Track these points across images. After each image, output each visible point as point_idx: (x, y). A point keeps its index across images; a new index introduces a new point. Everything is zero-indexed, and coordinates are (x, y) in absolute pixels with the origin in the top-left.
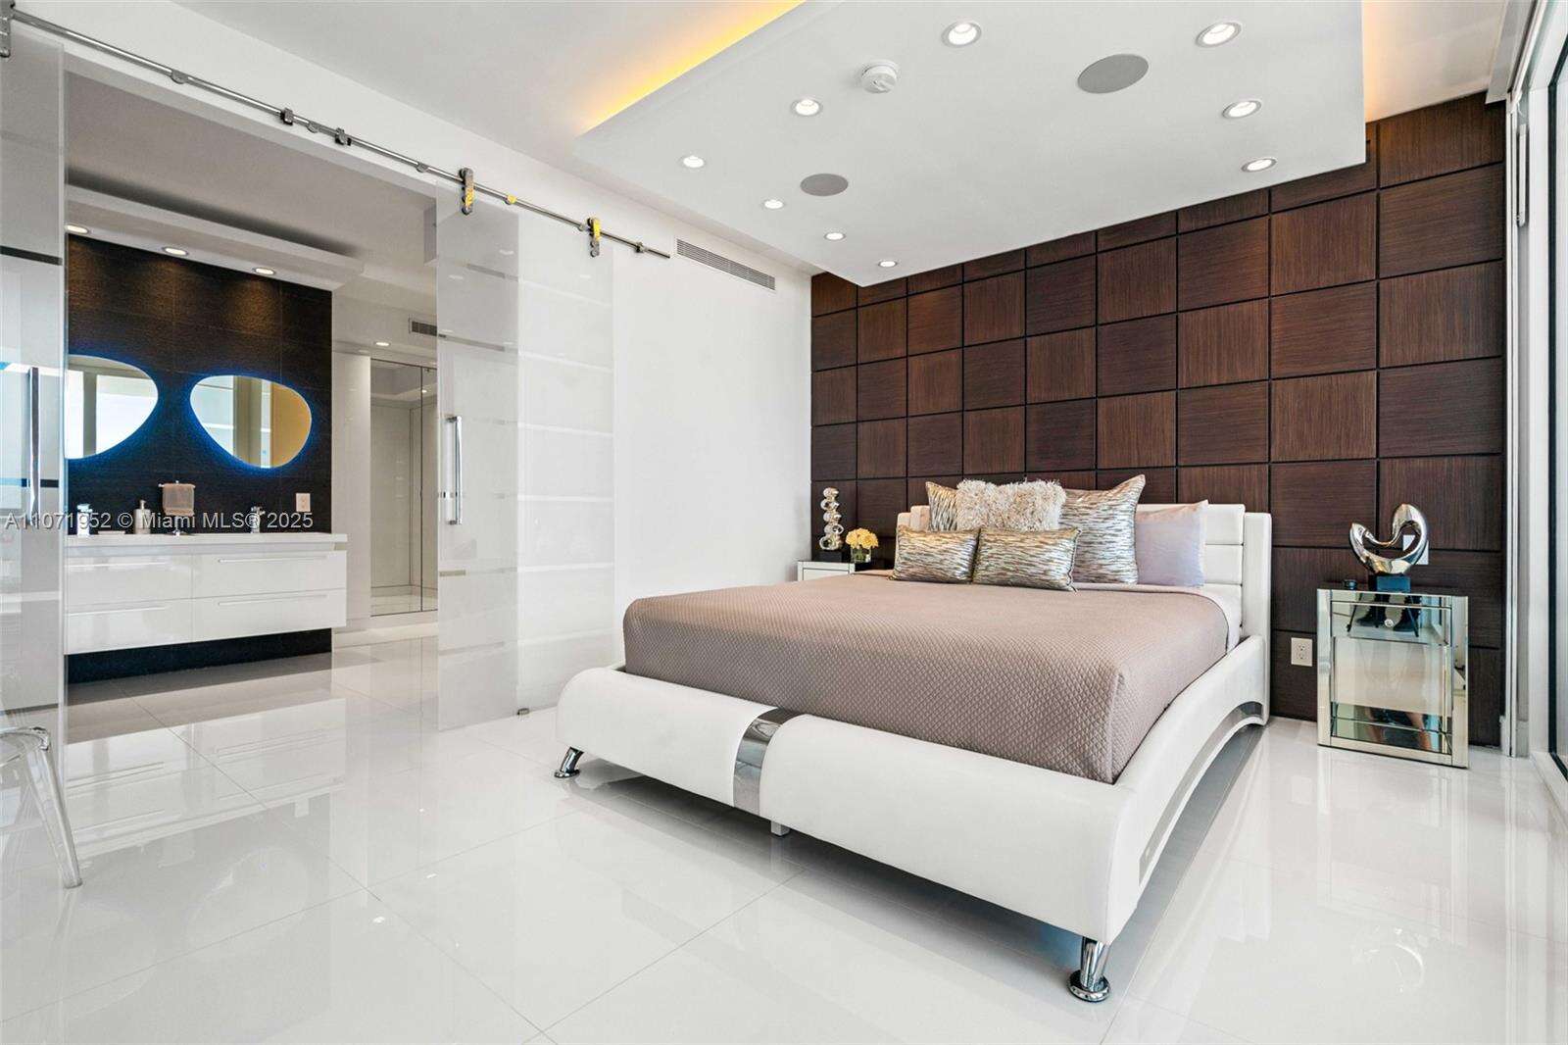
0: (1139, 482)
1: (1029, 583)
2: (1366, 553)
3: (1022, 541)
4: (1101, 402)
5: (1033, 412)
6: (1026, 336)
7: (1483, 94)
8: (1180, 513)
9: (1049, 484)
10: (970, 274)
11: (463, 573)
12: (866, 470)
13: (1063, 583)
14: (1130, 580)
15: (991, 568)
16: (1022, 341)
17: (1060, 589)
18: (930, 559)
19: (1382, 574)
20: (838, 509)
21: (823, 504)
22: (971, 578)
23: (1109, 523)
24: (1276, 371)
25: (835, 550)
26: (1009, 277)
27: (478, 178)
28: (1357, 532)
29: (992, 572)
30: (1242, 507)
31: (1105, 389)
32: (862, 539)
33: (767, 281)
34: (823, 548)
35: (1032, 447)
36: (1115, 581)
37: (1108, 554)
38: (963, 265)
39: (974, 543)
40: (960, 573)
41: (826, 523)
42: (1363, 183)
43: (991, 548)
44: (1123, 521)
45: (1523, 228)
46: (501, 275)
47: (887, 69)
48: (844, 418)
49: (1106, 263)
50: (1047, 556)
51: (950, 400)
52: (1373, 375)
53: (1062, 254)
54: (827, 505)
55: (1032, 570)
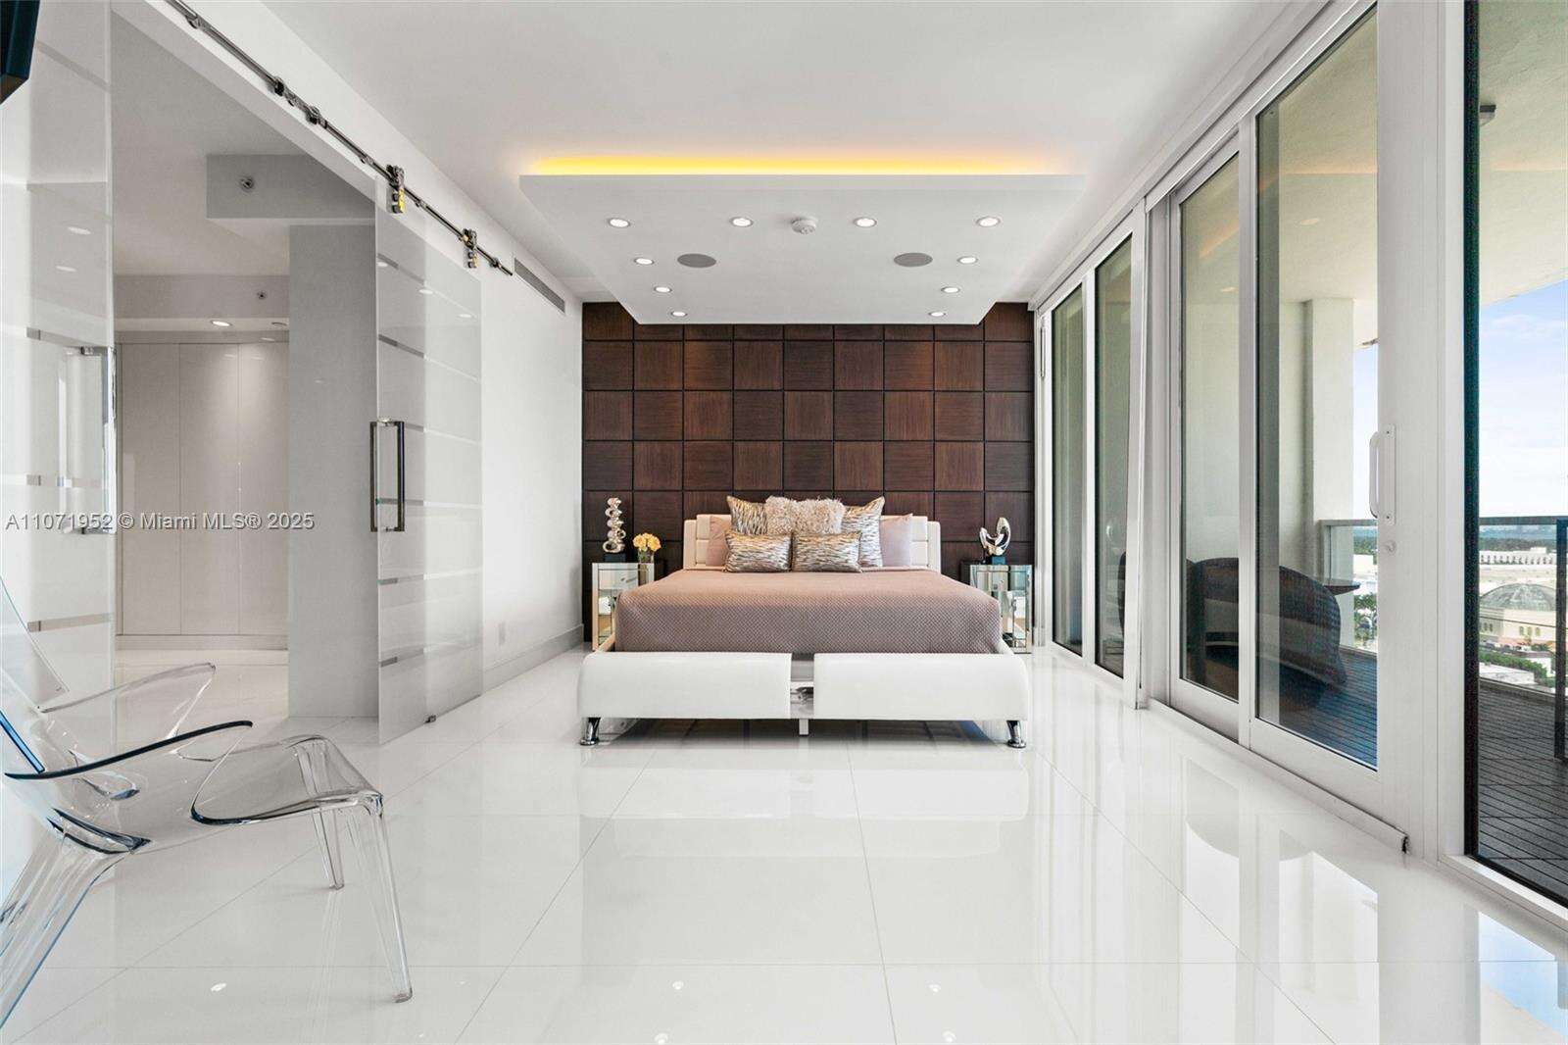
0: (881, 502)
1: (833, 568)
2: (987, 543)
3: (828, 540)
4: (838, 445)
5: (789, 448)
6: (784, 390)
7: (1026, 304)
8: (899, 521)
9: (835, 501)
10: (739, 334)
11: (395, 581)
12: (642, 482)
13: (857, 567)
14: (880, 565)
15: (808, 560)
16: (781, 393)
17: (855, 571)
18: (761, 555)
19: (993, 555)
20: (621, 517)
21: (607, 512)
22: (791, 567)
23: (869, 528)
24: (938, 436)
25: (619, 553)
26: (772, 344)
27: (408, 181)
28: (984, 532)
29: (809, 563)
30: (926, 518)
31: (839, 435)
32: (647, 542)
33: (559, 303)
34: (607, 551)
35: (788, 472)
36: (873, 565)
37: (868, 548)
38: (734, 326)
39: (789, 542)
40: (782, 564)
41: (610, 529)
42: (977, 335)
43: (806, 546)
44: (875, 527)
45: (1043, 379)
46: (415, 277)
47: (812, 223)
48: (619, 435)
49: (840, 347)
50: (847, 550)
51: (722, 430)
52: (982, 444)
53: (810, 336)
54: (611, 513)
55: (838, 560)
